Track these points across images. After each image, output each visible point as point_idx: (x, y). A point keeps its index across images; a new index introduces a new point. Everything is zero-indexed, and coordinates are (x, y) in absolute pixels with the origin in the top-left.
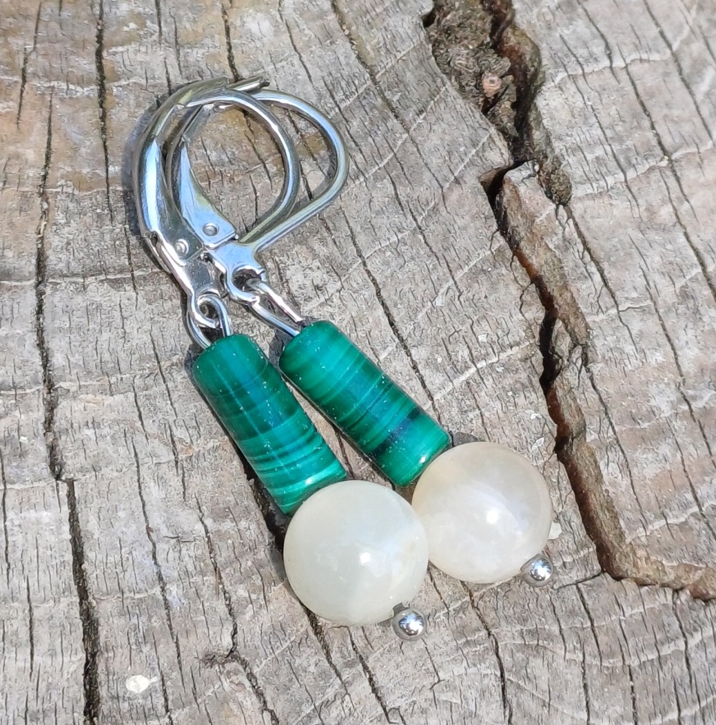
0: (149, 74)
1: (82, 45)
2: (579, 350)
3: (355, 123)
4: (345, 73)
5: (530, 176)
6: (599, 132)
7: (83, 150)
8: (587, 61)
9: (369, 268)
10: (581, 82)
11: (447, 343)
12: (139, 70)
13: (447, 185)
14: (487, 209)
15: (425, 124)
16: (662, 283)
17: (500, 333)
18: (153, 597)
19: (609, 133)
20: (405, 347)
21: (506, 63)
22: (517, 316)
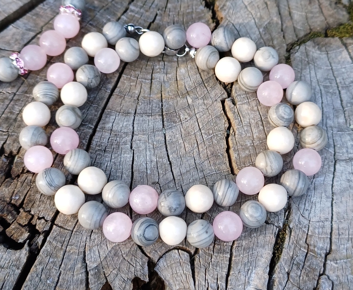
1: (149, 73)
2: (234, 133)
3: (198, 89)
4: (198, 80)
5: (230, 100)
7: (146, 92)
9: (196, 115)
11: (209, 130)
12: (159, 78)
13: (214, 101)
14: (221, 106)
15: (211, 90)
16: (253, 121)
17: (219, 129)
18: (145, 171)
20: (200, 130)
22: (223, 126)
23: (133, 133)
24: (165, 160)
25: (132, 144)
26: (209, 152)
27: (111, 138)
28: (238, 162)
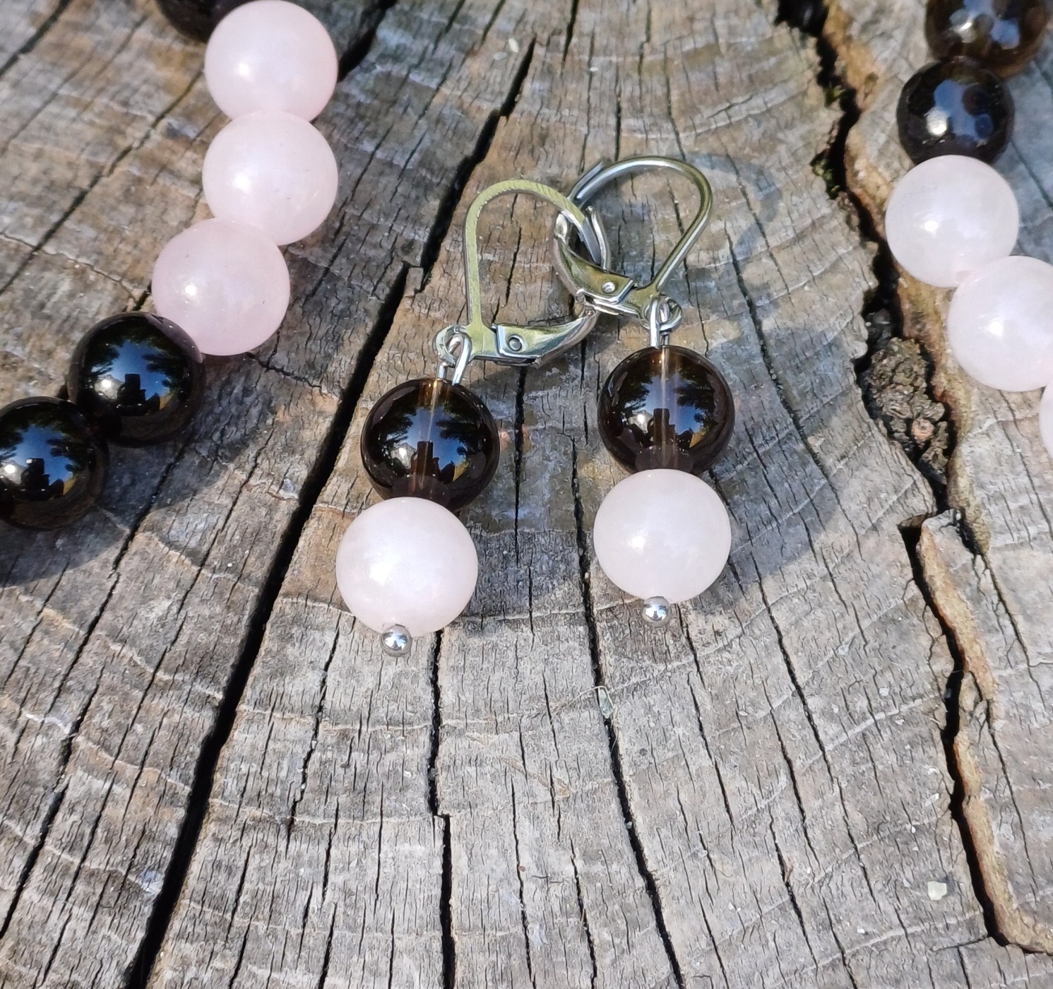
0: (567, 419)
1: (504, 389)
2: (982, 707)
3: (773, 469)
4: (768, 418)
5: (950, 524)
6: (1026, 479)
8: (1019, 407)
9: (773, 615)
10: (1012, 429)
11: (846, 693)
12: (557, 414)
13: (863, 532)
14: (905, 558)
15: (846, 470)
17: (903, 684)
18: (514, 936)
19: (1037, 482)
20: (802, 696)
21: (940, 410)
22: (924, 669)
23: (437, 719)
24: (624, 869)
25: (432, 784)
26: (856, 818)
27: (316, 756)
28: (1022, 868)
